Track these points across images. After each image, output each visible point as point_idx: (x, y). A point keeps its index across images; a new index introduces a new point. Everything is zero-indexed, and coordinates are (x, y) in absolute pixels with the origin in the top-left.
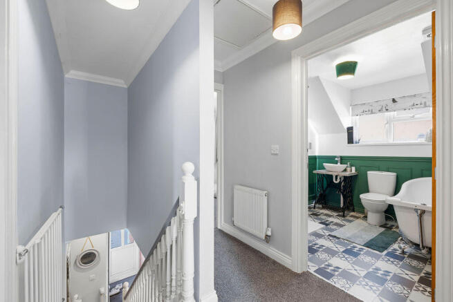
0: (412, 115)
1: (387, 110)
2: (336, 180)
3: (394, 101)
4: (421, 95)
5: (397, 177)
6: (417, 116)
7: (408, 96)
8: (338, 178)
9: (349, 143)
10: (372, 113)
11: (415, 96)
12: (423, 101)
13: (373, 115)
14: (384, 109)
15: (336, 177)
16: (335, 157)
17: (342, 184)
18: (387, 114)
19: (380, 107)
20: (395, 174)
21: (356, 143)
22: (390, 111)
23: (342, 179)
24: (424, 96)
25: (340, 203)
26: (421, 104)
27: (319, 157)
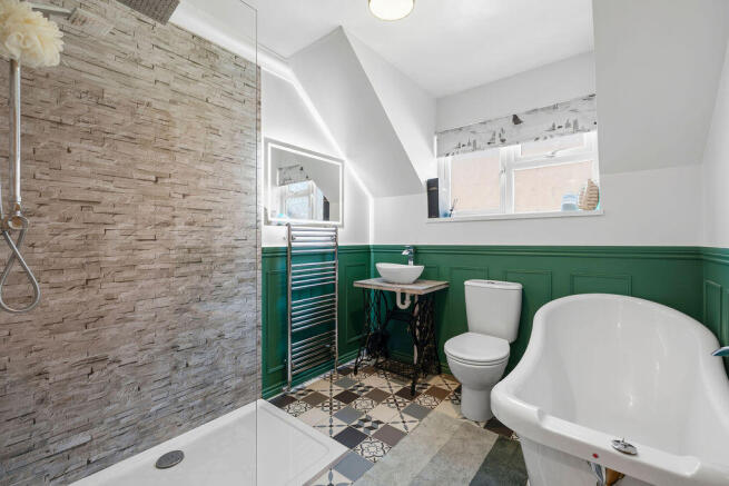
0: (549, 153)
1: (503, 141)
2: (403, 303)
3: (516, 120)
4: (566, 105)
5: (524, 294)
6: (558, 154)
7: (543, 109)
8: (408, 298)
9: (430, 216)
10: (475, 149)
11: (555, 107)
12: (572, 118)
13: (477, 152)
14: (498, 140)
15: (403, 295)
16: (403, 248)
17: (417, 309)
18: (504, 150)
19: (490, 136)
20: (518, 286)
21: (446, 215)
22: (509, 144)
23: (416, 300)
24: (573, 107)
25: (413, 354)
26: (568, 125)
27: (375, 247)
